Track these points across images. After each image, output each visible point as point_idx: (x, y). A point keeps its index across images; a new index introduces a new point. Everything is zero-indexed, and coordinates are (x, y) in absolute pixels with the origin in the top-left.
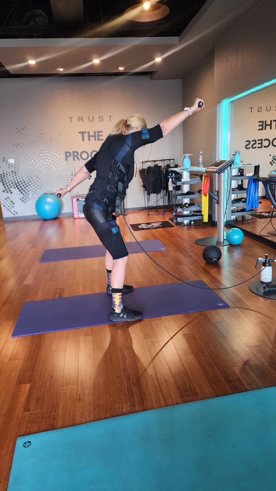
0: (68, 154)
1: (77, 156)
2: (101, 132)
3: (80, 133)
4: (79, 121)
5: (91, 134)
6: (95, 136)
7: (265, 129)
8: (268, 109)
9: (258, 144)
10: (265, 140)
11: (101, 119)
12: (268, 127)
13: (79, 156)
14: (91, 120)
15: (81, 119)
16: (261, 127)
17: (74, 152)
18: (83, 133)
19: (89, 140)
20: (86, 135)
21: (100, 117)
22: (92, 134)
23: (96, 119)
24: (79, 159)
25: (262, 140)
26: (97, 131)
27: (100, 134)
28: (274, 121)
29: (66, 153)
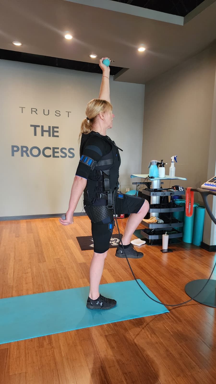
0: (15, 149)
1: (26, 152)
2: (58, 128)
3: (31, 126)
4: (32, 113)
5: (44, 129)
6: (49, 131)
11: (58, 114)
13: (29, 152)
14: (46, 113)
15: (35, 111)
17: (22, 147)
18: (35, 127)
19: (42, 135)
20: (39, 130)
21: (57, 112)
22: (46, 128)
23: (52, 113)
24: (28, 156)
26: (52, 127)
27: (55, 130)
29: (13, 147)
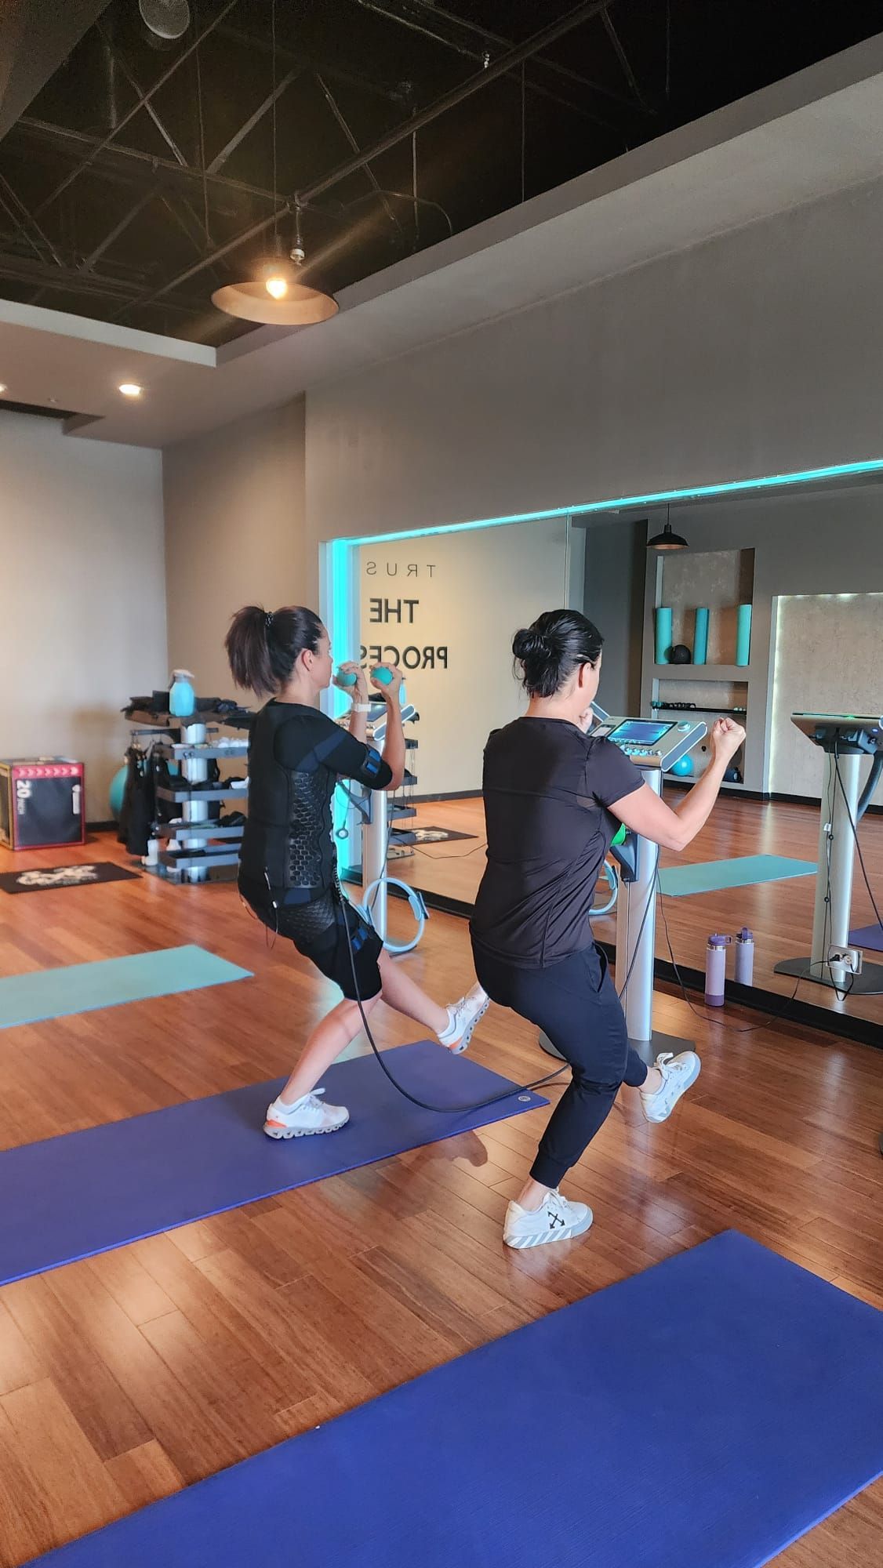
7: (387, 621)
8: (392, 571)
9: (373, 657)
10: (387, 648)
12: (393, 616)
16: (376, 615)
25: (379, 648)
28: (406, 602)
